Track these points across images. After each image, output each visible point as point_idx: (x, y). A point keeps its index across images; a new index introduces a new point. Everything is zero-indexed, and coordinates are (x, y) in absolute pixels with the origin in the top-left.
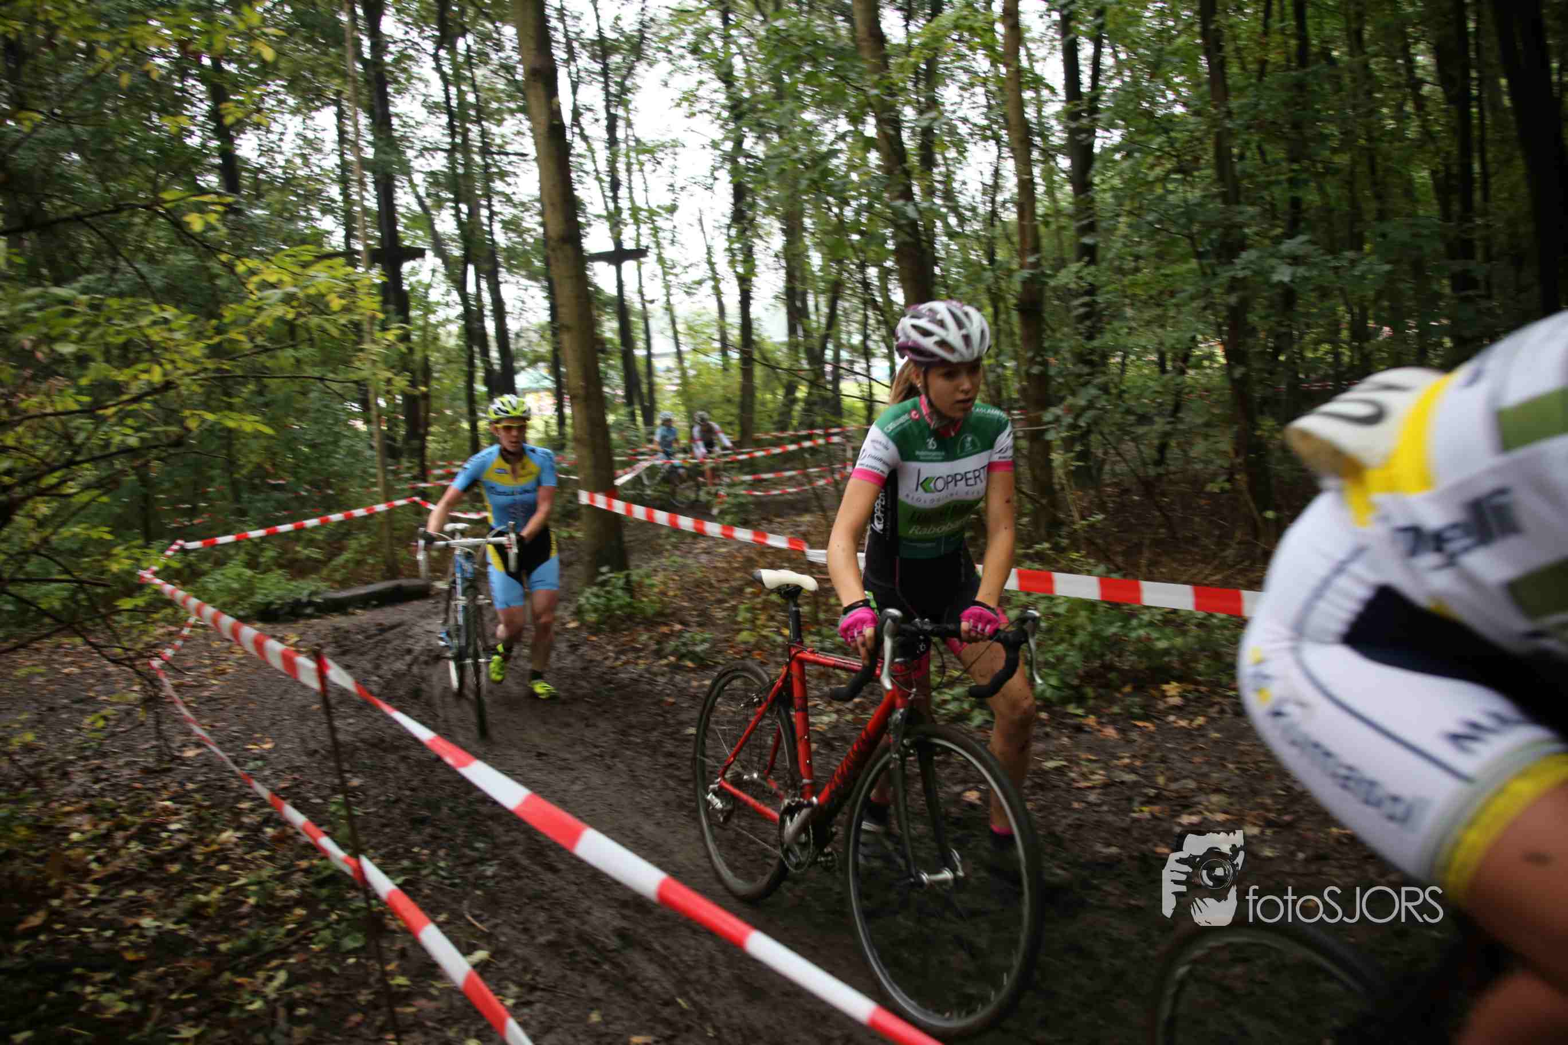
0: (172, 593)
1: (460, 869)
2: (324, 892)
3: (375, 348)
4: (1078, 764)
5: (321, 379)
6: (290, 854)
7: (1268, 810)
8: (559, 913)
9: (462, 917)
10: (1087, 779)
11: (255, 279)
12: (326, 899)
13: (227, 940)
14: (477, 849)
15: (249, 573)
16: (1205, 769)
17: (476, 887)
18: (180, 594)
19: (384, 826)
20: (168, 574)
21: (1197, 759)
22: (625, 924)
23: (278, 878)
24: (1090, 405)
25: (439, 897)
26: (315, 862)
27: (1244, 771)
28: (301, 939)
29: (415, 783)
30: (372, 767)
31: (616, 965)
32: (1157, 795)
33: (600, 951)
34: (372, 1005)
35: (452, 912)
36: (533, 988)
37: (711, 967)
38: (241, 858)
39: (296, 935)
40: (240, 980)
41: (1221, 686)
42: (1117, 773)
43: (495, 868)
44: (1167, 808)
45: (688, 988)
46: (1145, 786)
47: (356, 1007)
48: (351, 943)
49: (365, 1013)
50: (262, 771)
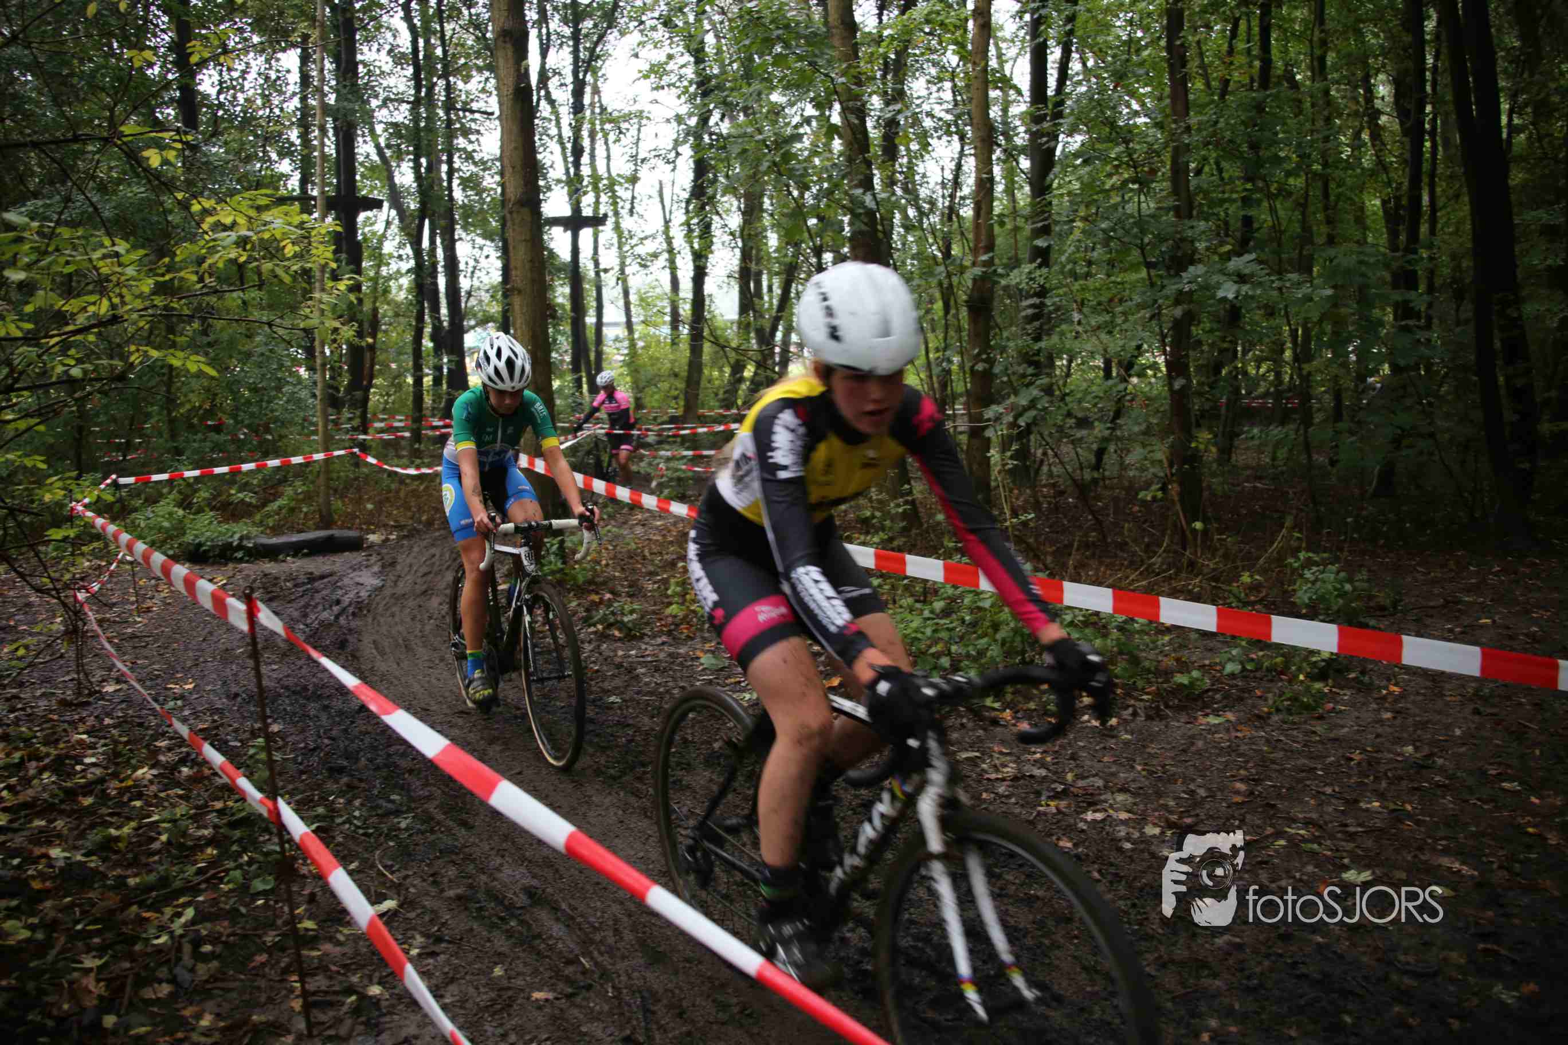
0: (103, 528)
1: (374, 819)
2: (237, 834)
3: (325, 297)
4: (991, 756)
5: (270, 324)
6: (206, 795)
7: (1171, 812)
8: (471, 868)
9: (373, 866)
10: (997, 771)
11: (210, 220)
12: (239, 841)
13: (135, 875)
14: (393, 802)
15: (181, 512)
16: (1114, 769)
17: (389, 837)
18: (112, 528)
19: (302, 772)
20: (100, 507)
21: (1106, 759)
22: (535, 882)
23: (190, 818)
24: (1033, 404)
25: (351, 845)
26: (230, 803)
27: (1151, 773)
28: (212, 877)
29: (334, 733)
30: (295, 714)
31: (522, 922)
32: (1064, 790)
33: (510, 908)
34: (279, 948)
35: (364, 861)
36: (439, 940)
37: (616, 930)
38: (156, 795)
39: (206, 874)
40: (147, 915)
41: (1136, 689)
42: (1028, 766)
43: (409, 821)
44: (1073, 804)
45: (592, 948)
46: (1054, 782)
47: (262, 947)
48: (261, 885)
49: (270, 954)
50: (182, 711)
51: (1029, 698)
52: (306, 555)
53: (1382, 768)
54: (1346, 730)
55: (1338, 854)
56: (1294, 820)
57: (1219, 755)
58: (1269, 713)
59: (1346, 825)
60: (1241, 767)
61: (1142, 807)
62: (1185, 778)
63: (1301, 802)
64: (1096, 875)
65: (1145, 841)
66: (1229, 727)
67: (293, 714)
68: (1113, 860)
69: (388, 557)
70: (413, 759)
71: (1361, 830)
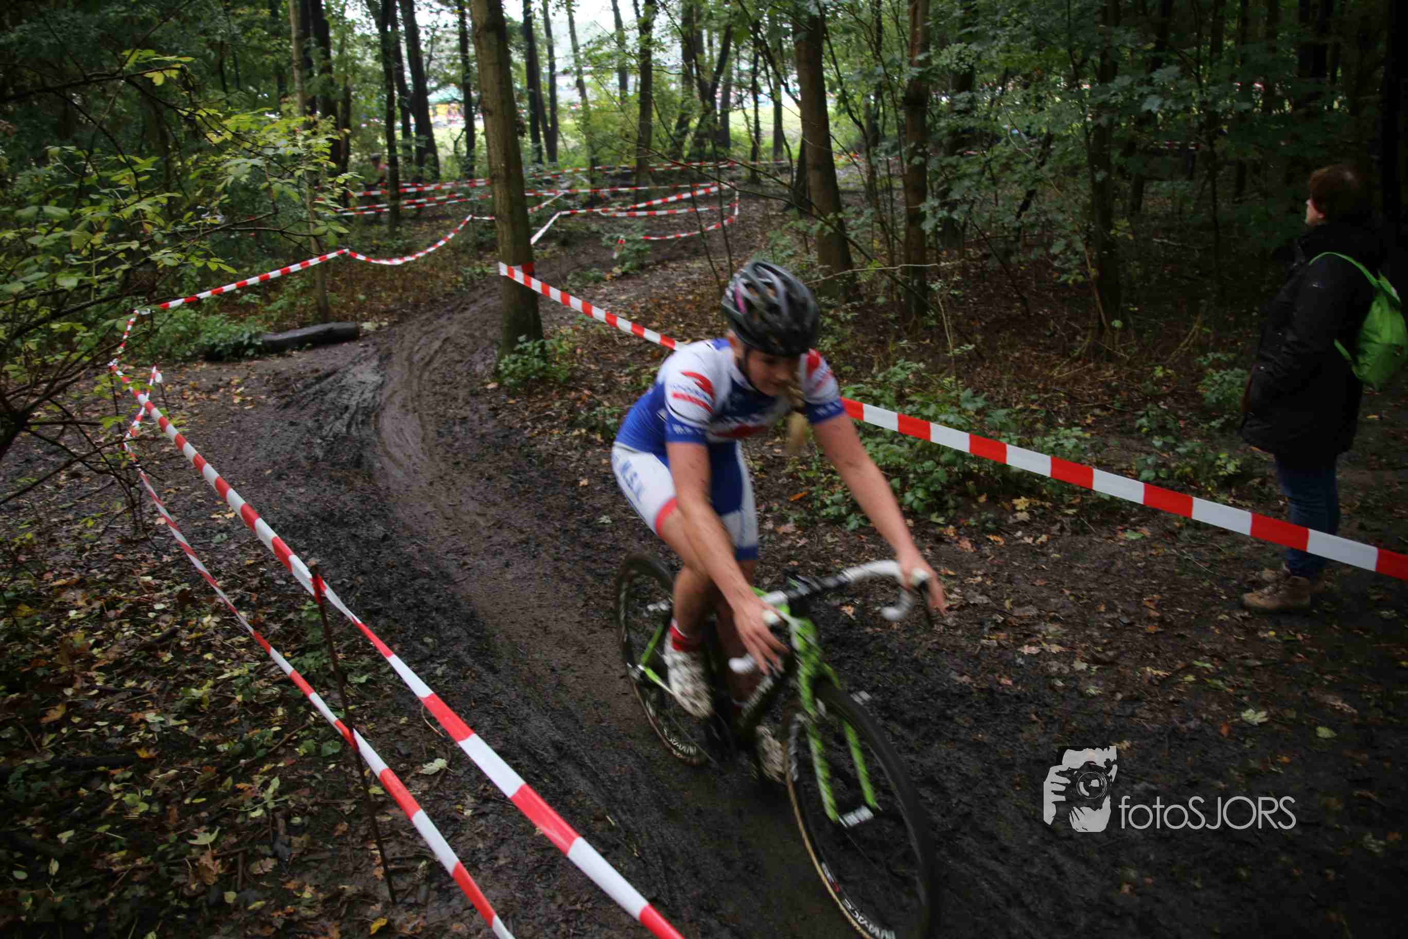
7: (1096, 644)
13: (223, 740)
16: (1044, 595)
21: (1038, 582)
22: (559, 736)
25: (399, 698)
27: (1078, 598)
28: (286, 742)
31: (554, 778)
32: (1004, 622)
33: (541, 763)
34: (355, 815)
35: (411, 714)
36: (486, 800)
37: (633, 784)
38: (222, 645)
39: (282, 738)
40: (240, 786)
41: (1063, 503)
42: (971, 592)
43: (444, 667)
44: (1012, 635)
45: (616, 807)
46: (994, 611)
47: (342, 817)
48: (330, 748)
49: (349, 822)
50: (229, 544)
51: (969, 513)
52: (309, 349)
54: (1246, 547)
55: (1238, 693)
56: (1201, 652)
57: (1136, 577)
58: (1181, 528)
59: (1246, 658)
60: (1155, 591)
61: (1070, 638)
62: (1106, 603)
63: (1206, 630)
64: (1034, 717)
65: (1075, 676)
66: (1145, 544)
67: (327, 545)
68: (1048, 700)
69: (383, 347)
70: (438, 597)
71: (1258, 663)
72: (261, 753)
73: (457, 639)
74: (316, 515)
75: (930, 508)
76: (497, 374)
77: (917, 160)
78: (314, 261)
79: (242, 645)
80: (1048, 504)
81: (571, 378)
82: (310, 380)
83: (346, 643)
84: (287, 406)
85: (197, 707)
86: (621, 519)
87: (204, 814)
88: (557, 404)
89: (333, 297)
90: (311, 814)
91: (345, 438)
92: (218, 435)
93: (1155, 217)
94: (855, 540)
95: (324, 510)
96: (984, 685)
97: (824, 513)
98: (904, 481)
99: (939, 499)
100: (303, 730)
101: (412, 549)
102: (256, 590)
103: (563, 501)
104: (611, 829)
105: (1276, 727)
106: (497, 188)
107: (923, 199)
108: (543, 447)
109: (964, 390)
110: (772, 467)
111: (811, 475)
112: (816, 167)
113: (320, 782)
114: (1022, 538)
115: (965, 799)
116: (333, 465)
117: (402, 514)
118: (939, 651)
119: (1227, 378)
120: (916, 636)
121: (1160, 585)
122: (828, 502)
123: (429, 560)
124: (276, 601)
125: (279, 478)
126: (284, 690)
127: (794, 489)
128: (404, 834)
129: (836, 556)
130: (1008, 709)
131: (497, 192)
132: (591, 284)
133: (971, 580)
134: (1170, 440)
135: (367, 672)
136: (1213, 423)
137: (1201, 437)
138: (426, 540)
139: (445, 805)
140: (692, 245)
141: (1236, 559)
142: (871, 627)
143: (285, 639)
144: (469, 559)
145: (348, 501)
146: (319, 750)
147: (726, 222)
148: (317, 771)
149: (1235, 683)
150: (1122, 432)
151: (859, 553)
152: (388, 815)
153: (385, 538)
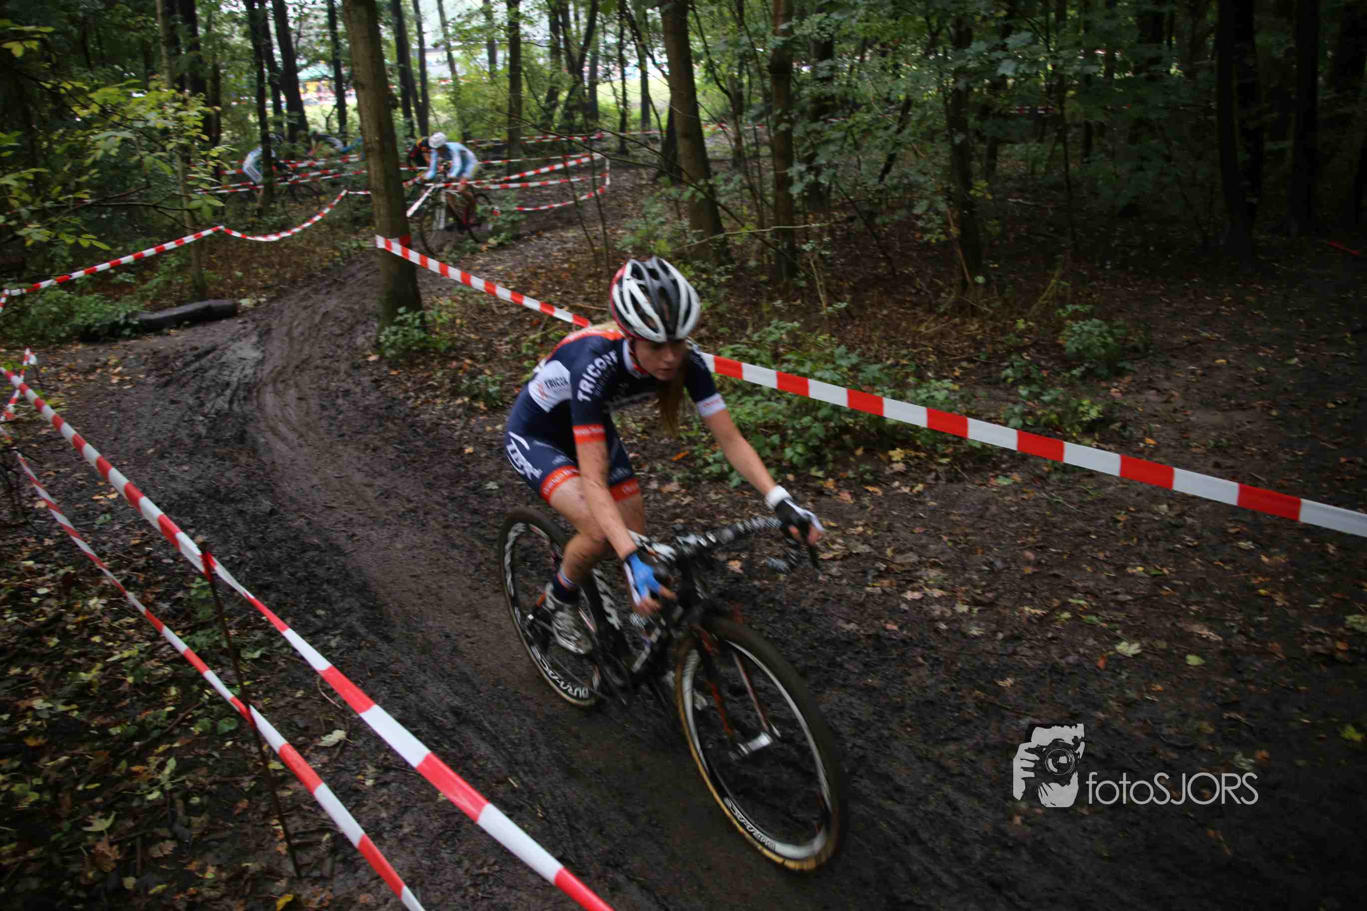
7: (975, 587)
9: (316, 691)
13: (115, 725)
14: (320, 617)
16: (923, 542)
21: (917, 530)
25: (293, 671)
27: (956, 543)
28: (181, 722)
31: (454, 744)
32: (887, 569)
33: (440, 729)
34: (256, 792)
35: (307, 687)
36: (387, 769)
37: (533, 745)
38: (110, 626)
39: (177, 716)
40: (135, 768)
41: (936, 451)
42: (853, 543)
43: (338, 638)
44: (895, 583)
45: (517, 768)
46: (876, 559)
47: (241, 793)
48: (226, 726)
49: (250, 800)
50: (113, 525)
51: (847, 466)
52: (188, 326)
53: (1143, 528)
54: (1111, 488)
55: (1112, 626)
56: (1074, 590)
57: (1009, 521)
58: (1049, 472)
59: (1117, 593)
60: (1029, 534)
61: (950, 582)
62: (983, 547)
63: (1080, 569)
64: (920, 660)
65: (956, 620)
66: (1017, 489)
67: (213, 523)
68: (932, 643)
69: (262, 324)
70: (329, 569)
71: (1129, 598)
72: (156, 733)
73: (350, 611)
74: (200, 491)
75: (809, 463)
76: (377, 346)
77: (783, 127)
78: (189, 239)
79: (130, 626)
80: (922, 455)
81: (450, 349)
82: (189, 358)
83: (238, 619)
84: (167, 384)
85: (86, 691)
86: (507, 485)
87: (98, 800)
88: (439, 374)
89: (208, 274)
90: (209, 793)
91: (227, 415)
92: (97, 416)
93: (1009, 178)
94: (738, 496)
95: (209, 487)
96: (872, 631)
97: (706, 471)
98: (783, 437)
99: (818, 453)
100: (198, 709)
101: (300, 522)
102: (144, 570)
103: (448, 469)
104: (514, 790)
105: (1149, 658)
106: (371, 161)
107: (790, 164)
108: (426, 417)
109: (838, 346)
110: (654, 428)
111: (692, 434)
112: (686, 136)
113: (217, 760)
114: (899, 488)
115: (860, 742)
116: (217, 441)
117: (289, 488)
118: (825, 600)
119: (1086, 328)
120: (802, 586)
121: (1033, 527)
122: (711, 460)
123: (318, 533)
124: (164, 581)
125: (162, 457)
126: (176, 670)
127: (676, 449)
128: (306, 807)
129: (720, 513)
130: (895, 653)
131: (372, 167)
132: (468, 255)
133: (852, 531)
134: (1035, 389)
135: (261, 646)
136: (1074, 372)
137: (1064, 386)
138: (313, 513)
139: (346, 777)
140: (565, 215)
141: (1104, 500)
142: (759, 579)
143: (174, 617)
144: (359, 531)
145: (233, 477)
146: (214, 727)
147: (598, 191)
148: (215, 749)
149: (1108, 618)
150: (989, 383)
151: (743, 508)
152: (289, 789)
153: (272, 512)
